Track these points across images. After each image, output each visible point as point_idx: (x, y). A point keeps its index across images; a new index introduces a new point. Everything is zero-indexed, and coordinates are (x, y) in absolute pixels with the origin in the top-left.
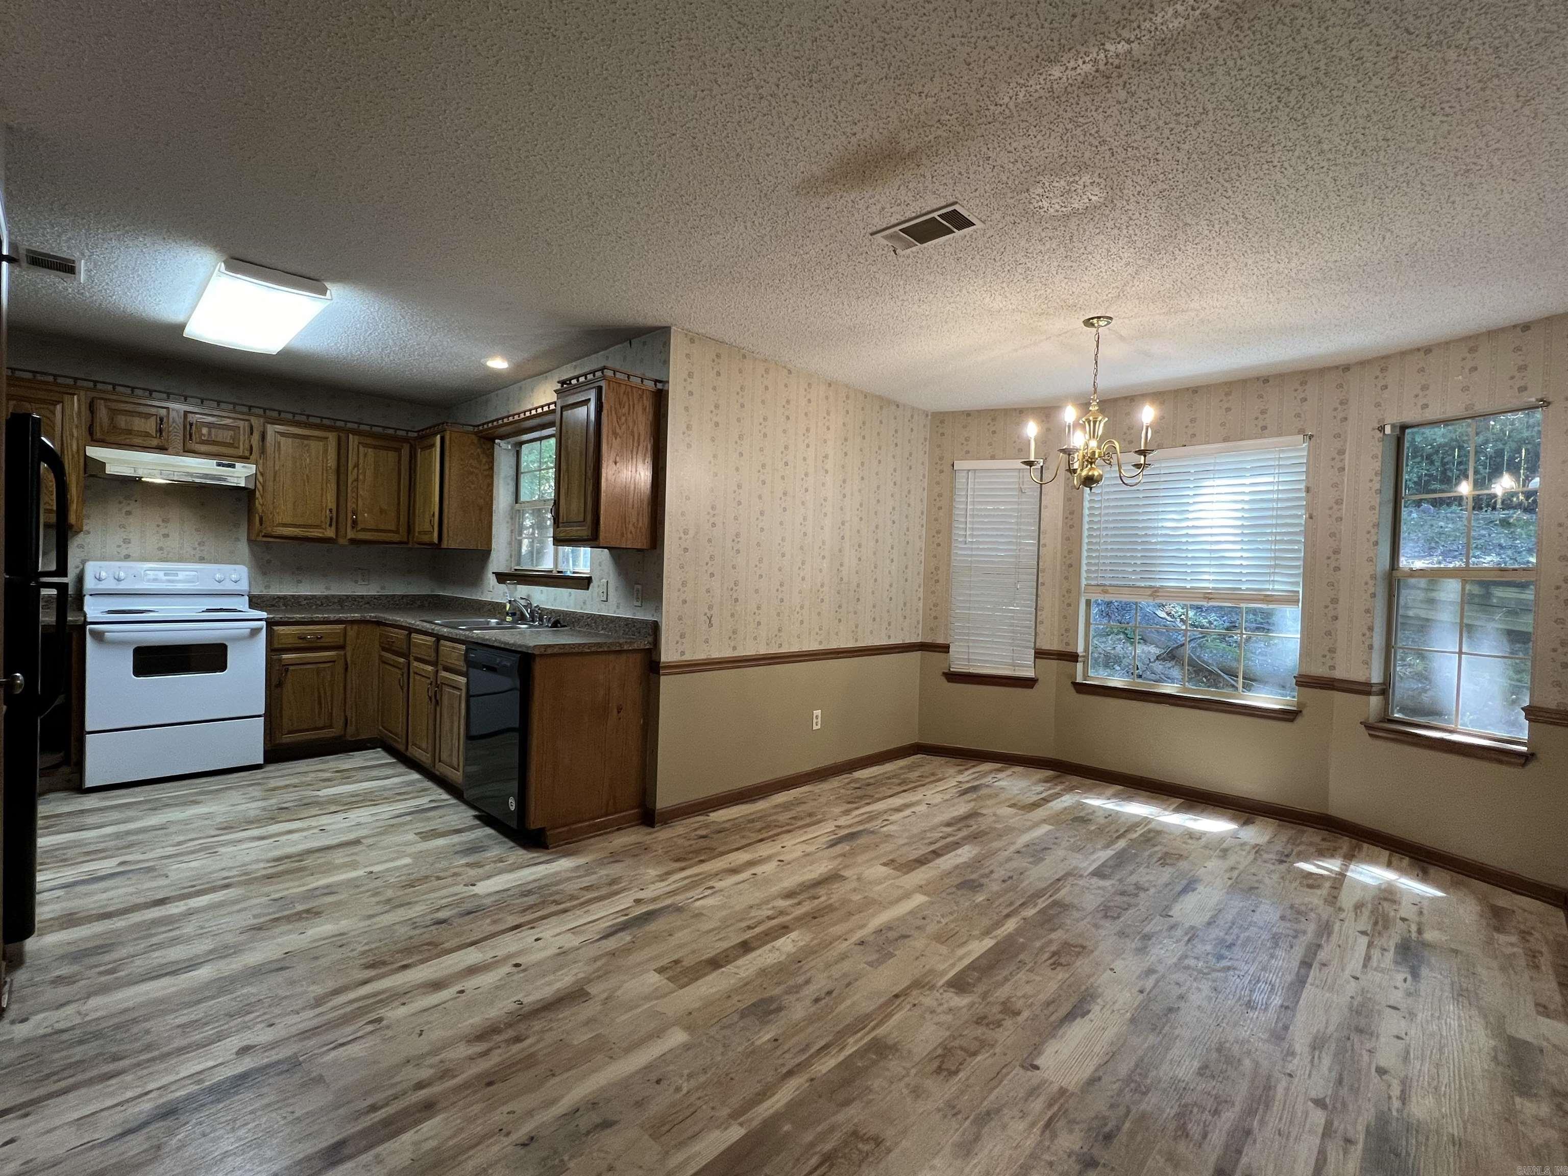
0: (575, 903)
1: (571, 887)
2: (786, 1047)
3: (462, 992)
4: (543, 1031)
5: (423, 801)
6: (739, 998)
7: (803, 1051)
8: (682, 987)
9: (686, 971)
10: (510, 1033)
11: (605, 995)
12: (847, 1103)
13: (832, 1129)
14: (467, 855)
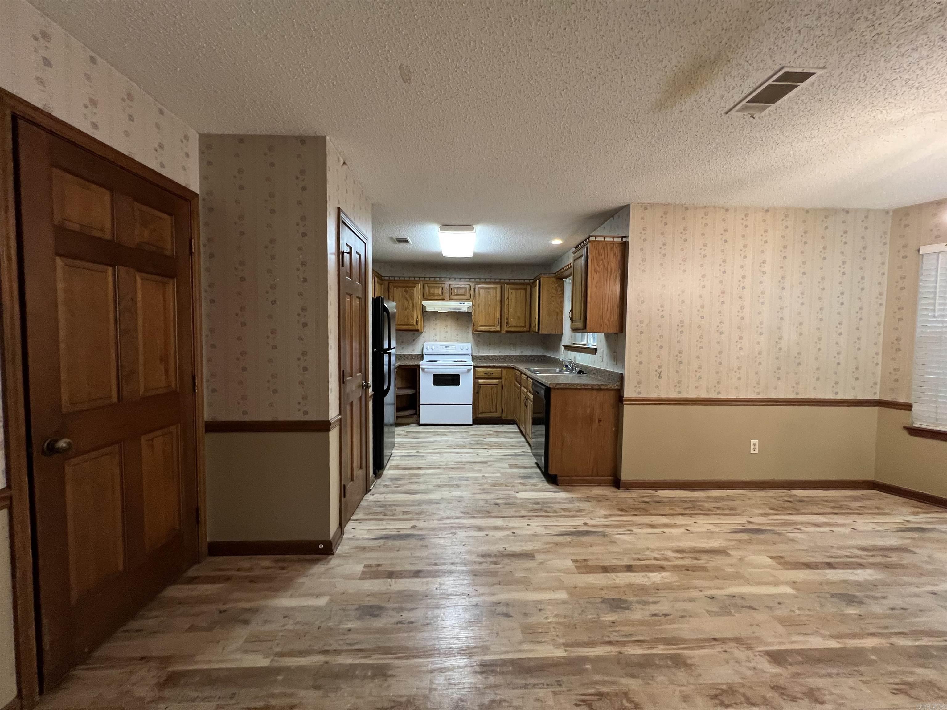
0: (555, 514)
1: (556, 507)
2: (617, 629)
3: (487, 535)
4: (506, 565)
5: (519, 451)
6: (607, 592)
7: (626, 636)
8: (579, 573)
9: (586, 567)
10: (494, 559)
11: (541, 561)
12: (633, 676)
13: (613, 683)
14: (522, 479)
